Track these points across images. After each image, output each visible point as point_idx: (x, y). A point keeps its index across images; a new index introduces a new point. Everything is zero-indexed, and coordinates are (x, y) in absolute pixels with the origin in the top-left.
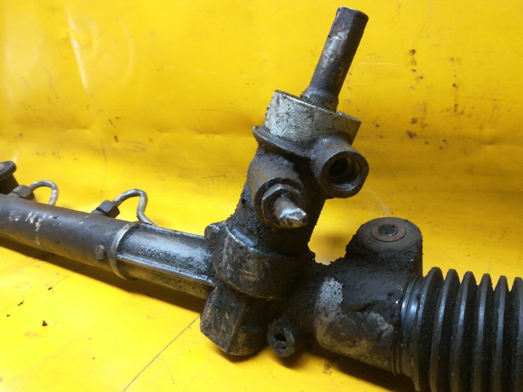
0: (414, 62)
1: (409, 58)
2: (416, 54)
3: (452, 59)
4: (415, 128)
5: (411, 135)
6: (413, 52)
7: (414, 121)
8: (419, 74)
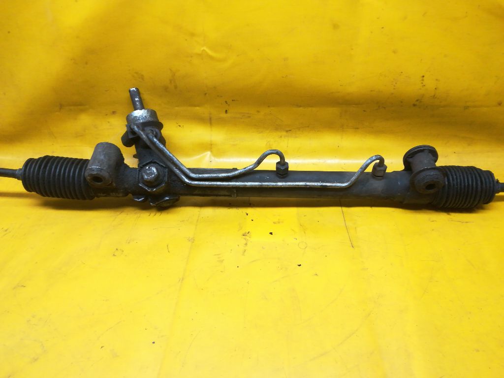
0: (423, 80)
1: (421, 79)
2: (424, 78)
3: (437, 80)
4: (417, 103)
5: (414, 105)
6: (423, 76)
7: (417, 100)
8: (424, 84)
